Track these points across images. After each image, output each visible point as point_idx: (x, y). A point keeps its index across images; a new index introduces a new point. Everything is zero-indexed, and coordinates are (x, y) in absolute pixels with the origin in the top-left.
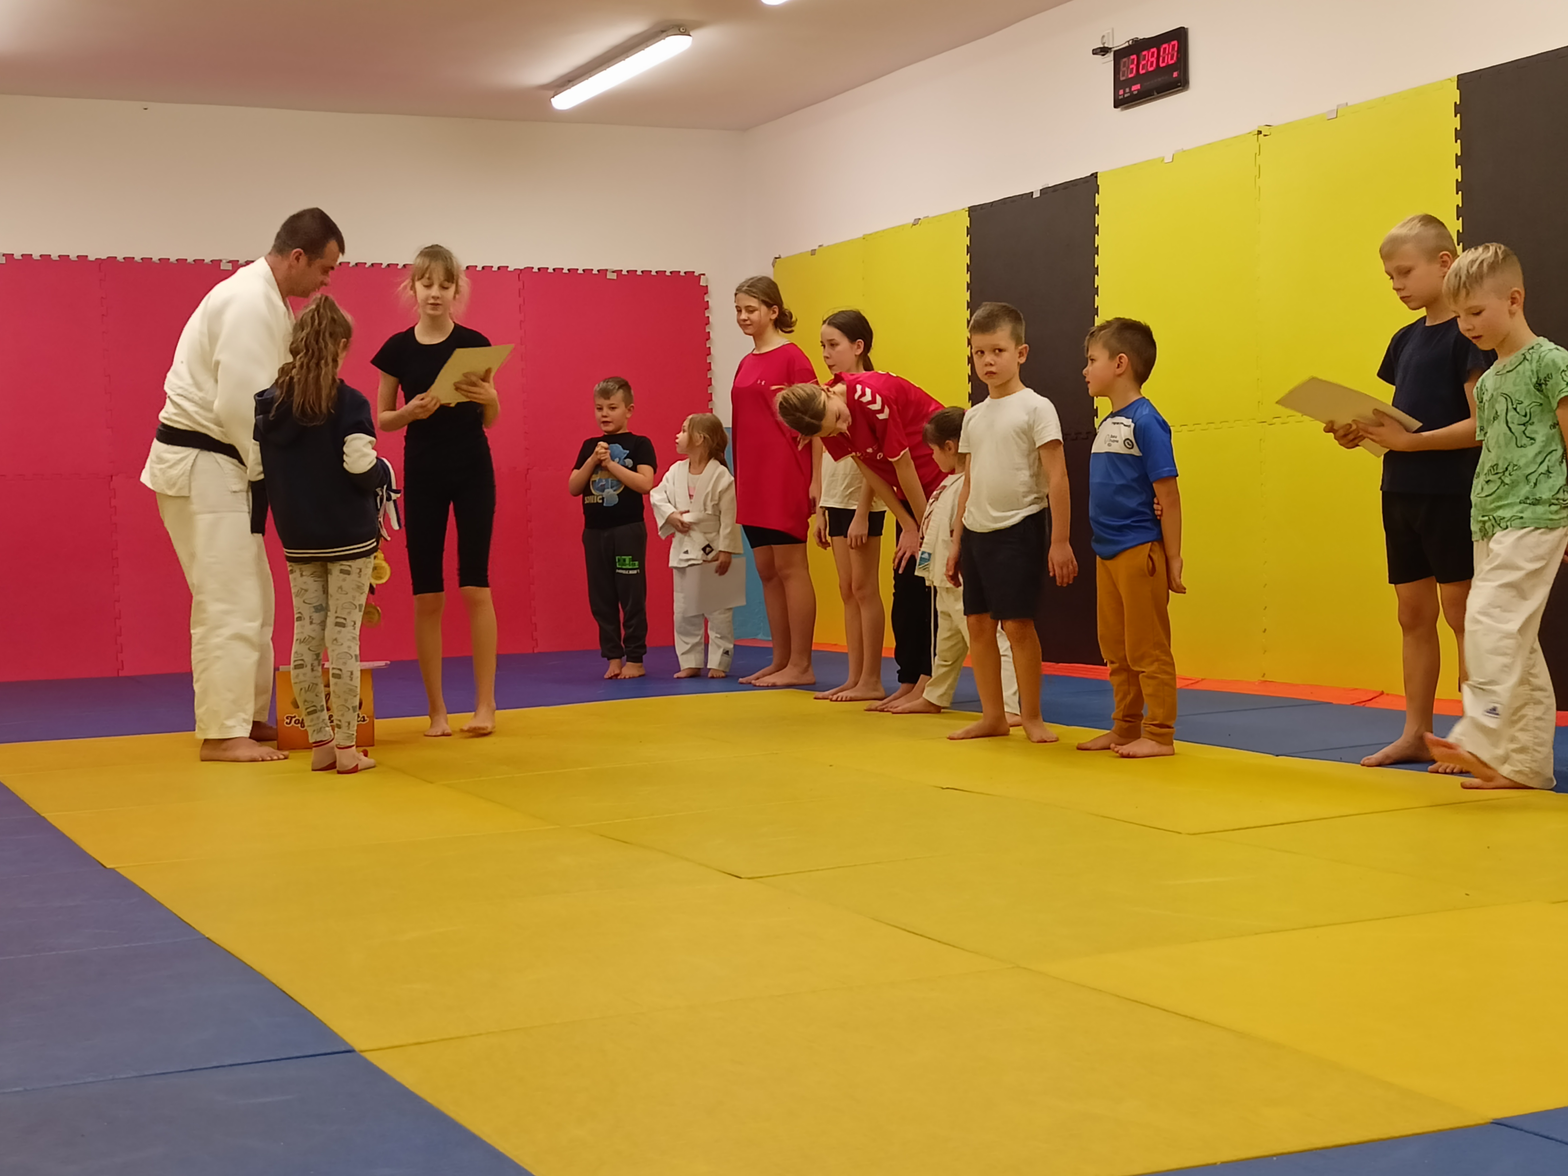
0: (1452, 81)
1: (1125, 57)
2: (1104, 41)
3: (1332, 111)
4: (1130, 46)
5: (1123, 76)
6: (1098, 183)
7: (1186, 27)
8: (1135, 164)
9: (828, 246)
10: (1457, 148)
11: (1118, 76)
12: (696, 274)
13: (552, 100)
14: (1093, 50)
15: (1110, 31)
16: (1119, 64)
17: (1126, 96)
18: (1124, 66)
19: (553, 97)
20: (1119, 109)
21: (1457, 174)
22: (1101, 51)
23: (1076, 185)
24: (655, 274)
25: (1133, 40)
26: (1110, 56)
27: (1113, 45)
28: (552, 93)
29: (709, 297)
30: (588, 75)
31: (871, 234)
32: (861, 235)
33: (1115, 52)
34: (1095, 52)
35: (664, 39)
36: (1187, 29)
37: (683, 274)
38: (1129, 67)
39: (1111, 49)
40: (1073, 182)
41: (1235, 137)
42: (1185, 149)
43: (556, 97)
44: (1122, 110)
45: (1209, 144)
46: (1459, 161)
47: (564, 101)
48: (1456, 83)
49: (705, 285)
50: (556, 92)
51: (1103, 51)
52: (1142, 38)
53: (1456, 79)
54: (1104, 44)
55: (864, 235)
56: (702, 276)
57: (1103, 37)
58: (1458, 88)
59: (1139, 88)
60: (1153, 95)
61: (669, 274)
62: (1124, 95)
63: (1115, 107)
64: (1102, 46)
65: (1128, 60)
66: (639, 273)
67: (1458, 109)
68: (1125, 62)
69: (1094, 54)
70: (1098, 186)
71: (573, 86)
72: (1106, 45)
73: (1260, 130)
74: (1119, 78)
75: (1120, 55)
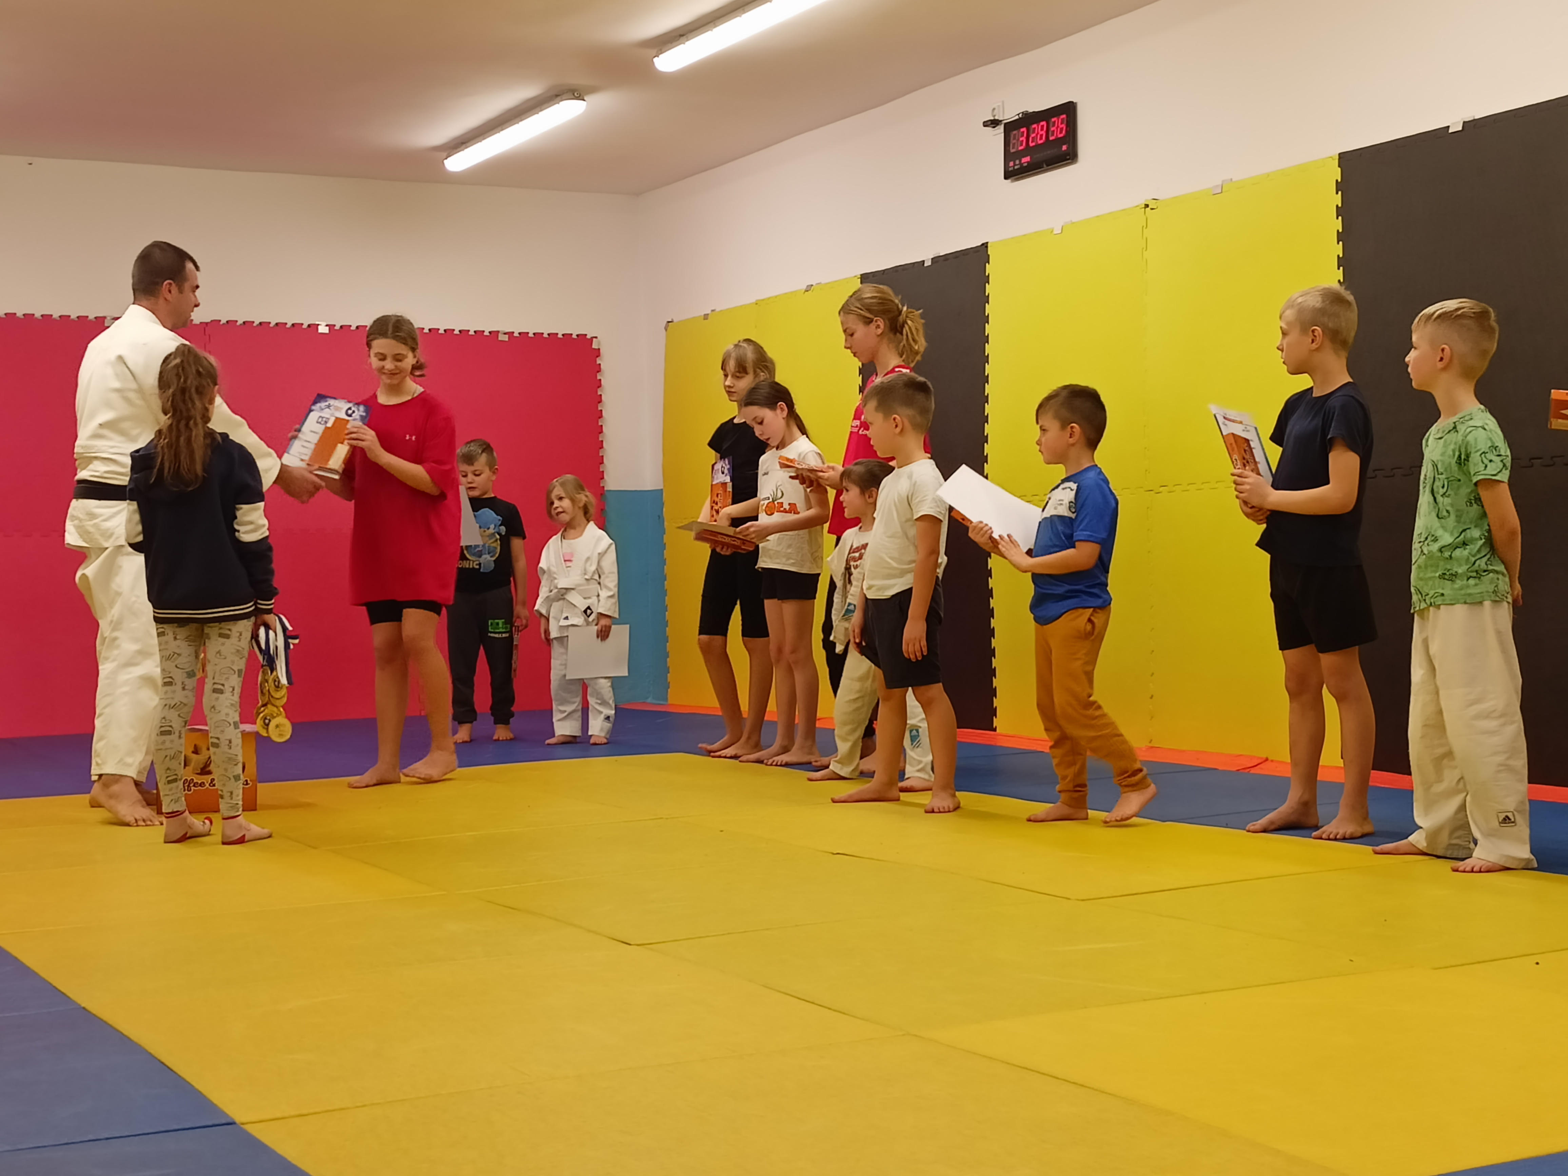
0: (1333, 160)
1: (1015, 130)
2: (995, 114)
3: (1217, 186)
4: (1020, 118)
5: (1013, 148)
6: (989, 253)
7: (1075, 101)
8: (1025, 235)
9: (721, 311)
10: (1338, 225)
11: (1008, 148)
12: (588, 337)
13: (445, 161)
14: (984, 122)
15: (1000, 104)
16: (1009, 136)
17: (1016, 167)
18: (1014, 139)
19: (446, 159)
20: (1009, 181)
21: (1339, 250)
22: (992, 124)
23: (967, 254)
24: (547, 336)
25: (1023, 113)
26: (1001, 129)
27: (1003, 117)
28: (445, 154)
29: (600, 360)
30: (482, 137)
31: (763, 300)
32: (754, 301)
33: (1005, 124)
34: (986, 124)
35: (558, 103)
36: (1076, 103)
37: (576, 337)
38: (1018, 139)
39: (1001, 121)
40: (963, 252)
41: (1124, 210)
42: (1074, 221)
43: (449, 159)
44: (1012, 181)
45: (1098, 216)
46: (1340, 237)
47: (457, 163)
48: (1337, 161)
49: (597, 347)
50: (449, 154)
51: (994, 123)
52: (1031, 111)
53: (1337, 157)
54: (994, 116)
55: (757, 300)
56: (594, 339)
57: (994, 109)
58: (1339, 166)
59: (1029, 160)
60: (1043, 167)
61: (561, 337)
62: (1014, 166)
63: (1006, 178)
64: (992, 118)
65: (1018, 132)
66: (531, 335)
67: (1339, 187)
68: (1015, 135)
69: (984, 126)
70: (989, 256)
71: (467, 148)
72: (996, 118)
73: (1147, 203)
74: (1009, 150)
75: (1010, 128)
